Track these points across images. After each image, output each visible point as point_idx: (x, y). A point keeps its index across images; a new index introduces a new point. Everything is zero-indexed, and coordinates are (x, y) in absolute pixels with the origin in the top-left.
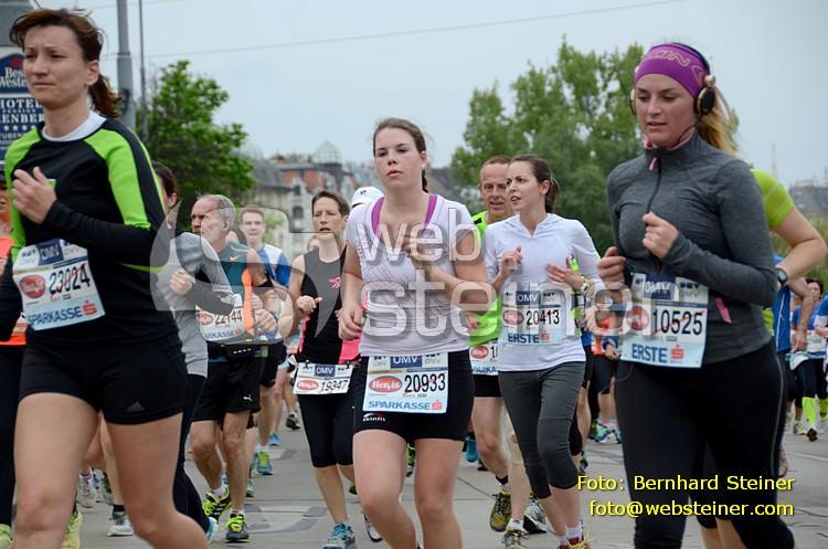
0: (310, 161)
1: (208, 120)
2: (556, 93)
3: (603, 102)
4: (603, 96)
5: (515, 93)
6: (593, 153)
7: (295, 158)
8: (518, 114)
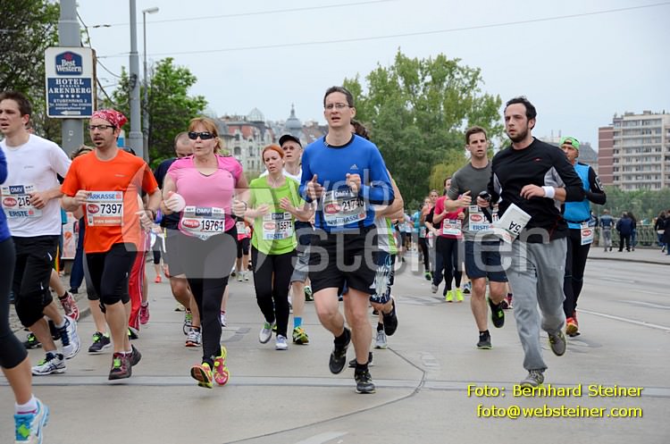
0: (245, 119)
1: (184, 94)
2: (394, 83)
3: (422, 88)
4: (421, 84)
5: (369, 82)
6: (415, 119)
7: (236, 118)
8: (371, 95)
